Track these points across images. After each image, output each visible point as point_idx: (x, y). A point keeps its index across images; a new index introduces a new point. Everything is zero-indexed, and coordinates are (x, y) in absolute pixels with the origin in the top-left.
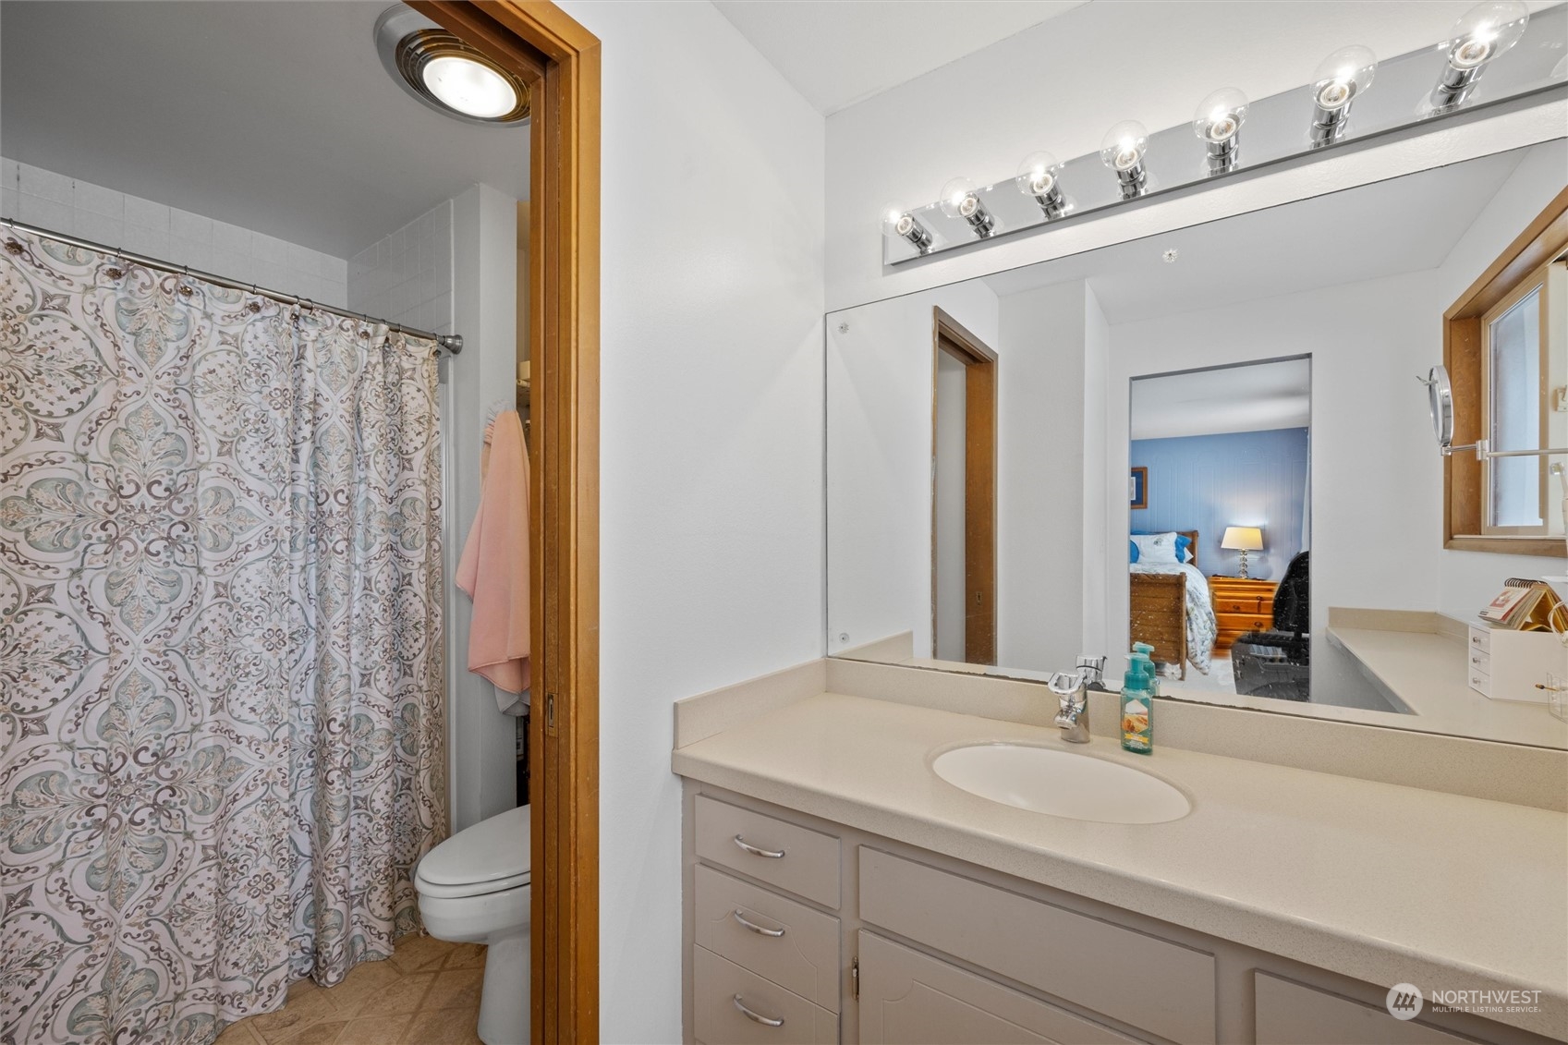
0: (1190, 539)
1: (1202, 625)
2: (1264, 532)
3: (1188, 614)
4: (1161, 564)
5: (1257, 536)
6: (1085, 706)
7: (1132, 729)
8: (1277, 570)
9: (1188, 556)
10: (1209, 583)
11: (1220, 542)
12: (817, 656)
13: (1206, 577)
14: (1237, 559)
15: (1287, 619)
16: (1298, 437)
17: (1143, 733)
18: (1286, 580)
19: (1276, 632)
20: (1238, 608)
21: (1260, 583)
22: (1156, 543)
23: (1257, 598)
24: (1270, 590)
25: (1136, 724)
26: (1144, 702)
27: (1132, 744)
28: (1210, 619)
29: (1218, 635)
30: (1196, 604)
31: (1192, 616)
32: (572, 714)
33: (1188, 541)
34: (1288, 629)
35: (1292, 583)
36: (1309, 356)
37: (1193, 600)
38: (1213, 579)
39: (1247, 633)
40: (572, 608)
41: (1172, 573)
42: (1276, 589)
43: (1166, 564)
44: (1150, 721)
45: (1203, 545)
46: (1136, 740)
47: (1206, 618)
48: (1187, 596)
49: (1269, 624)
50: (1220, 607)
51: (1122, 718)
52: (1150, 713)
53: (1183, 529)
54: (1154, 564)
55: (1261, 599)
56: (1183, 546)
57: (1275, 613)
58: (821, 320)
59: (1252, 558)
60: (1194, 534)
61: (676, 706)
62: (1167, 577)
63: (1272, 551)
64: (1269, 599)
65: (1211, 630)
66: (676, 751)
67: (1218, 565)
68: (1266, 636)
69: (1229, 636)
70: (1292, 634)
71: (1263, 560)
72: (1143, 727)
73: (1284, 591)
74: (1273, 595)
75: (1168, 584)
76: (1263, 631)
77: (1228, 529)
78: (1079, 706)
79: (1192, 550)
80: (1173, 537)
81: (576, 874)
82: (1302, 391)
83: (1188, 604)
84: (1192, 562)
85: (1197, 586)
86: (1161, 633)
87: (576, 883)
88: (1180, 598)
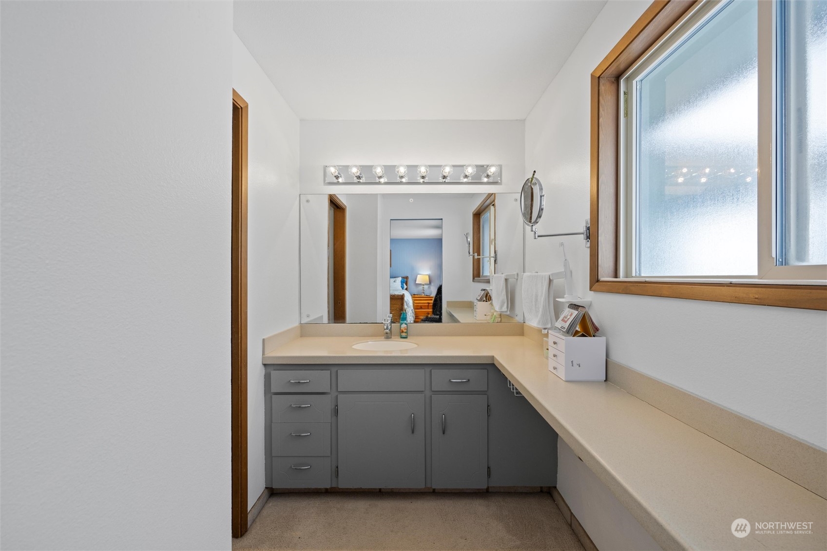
0: (406, 280)
1: (410, 315)
2: (429, 277)
3: (405, 311)
4: (396, 290)
5: (427, 278)
6: (391, 328)
7: (403, 332)
8: (434, 293)
9: (405, 287)
10: (412, 297)
11: (416, 281)
12: (297, 324)
13: (411, 295)
14: (421, 288)
15: (436, 311)
16: (439, 241)
17: (406, 333)
18: (436, 296)
19: (433, 316)
20: (421, 307)
21: (428, 296)
22: (394, 281)
23: (427, 303)
24: (431, 300)
25: (404, 330)
26: (406, 324)
27: (403, 336)
28: (413, 312)
29: (415, 318)
30: (408, 306)
31: (407, 311)
32: (240, 341)
33: (405, 281)
34: (437, 315)
35: (438, 296)
36: (442, 219)
37: (407, 305)
38: (413, 296)
39: (425, 317)
40: (240, 303)
41: (400, 294)
42: (433, 299)
43: (398, 290)
44: (407, 329)
45: (410, 282)
46: (404, 335)
47: (411, 312)
48: (405, 303)
49: (431, 313)
50: (416, 307)
51: (400, 329)
52: (407, 327)
53: (404, 276)
54: (394, 290)
55: (429, 303)
56: (404, 283)
57: (433, 309)
58: (298, 196)
59: (426, 287)
60: (407, 278)
61: (264, 340)
62: (398, 296)
63: (432, 284)
64: (431, 303)
65: (413, 317)
66: (264, 356)
67: (415, 290)
68: (430, 318)
69: (418, 318)
70: (438, 317)
71: (429, 287)
72: (405, 331)
73: (436, 300)
74: (432, 302)
75: (399, 299)
76: (429, 316)
77: (418, 276)
78: (390, 327)
79: (406, 285)
80: (400, 279)
81: (241, 397)
82: (440, 227)
83: (405, 307)
84: (406, 289)
85: (408, 299)
86: (397, 319)
87: (241, 401)
88: (402, 304)
